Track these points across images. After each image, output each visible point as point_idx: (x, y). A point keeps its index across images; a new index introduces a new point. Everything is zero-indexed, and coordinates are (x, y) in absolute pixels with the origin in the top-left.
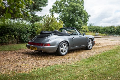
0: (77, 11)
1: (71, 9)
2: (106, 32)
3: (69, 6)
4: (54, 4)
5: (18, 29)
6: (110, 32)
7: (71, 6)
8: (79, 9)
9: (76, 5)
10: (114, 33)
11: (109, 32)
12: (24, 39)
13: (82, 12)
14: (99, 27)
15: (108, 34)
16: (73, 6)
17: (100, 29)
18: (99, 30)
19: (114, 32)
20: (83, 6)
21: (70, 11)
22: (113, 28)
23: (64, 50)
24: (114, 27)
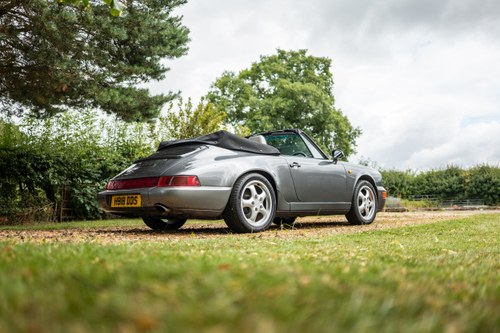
0: (307, 112)
1: (282, 105)
2: (430, 193)
3: (276, 93)
4: (214, 89)
5: (64, 159)
6: (444, 191)
7: (281, 92)
8: (313, 104)
9: (303, 91)
10: (461, 196)
11: (440, 193)
12: (89, 204)
13: (326, 114)
14: (401, 175)
15: (436, 202)
16: (290, 95)
17: (405, 184)
18: (402, 186)
19: (462, 191)
20: (329, 93)
21: (279, 111)
22: (455, 177)
23: (258, 208)
24: (461, 171)
